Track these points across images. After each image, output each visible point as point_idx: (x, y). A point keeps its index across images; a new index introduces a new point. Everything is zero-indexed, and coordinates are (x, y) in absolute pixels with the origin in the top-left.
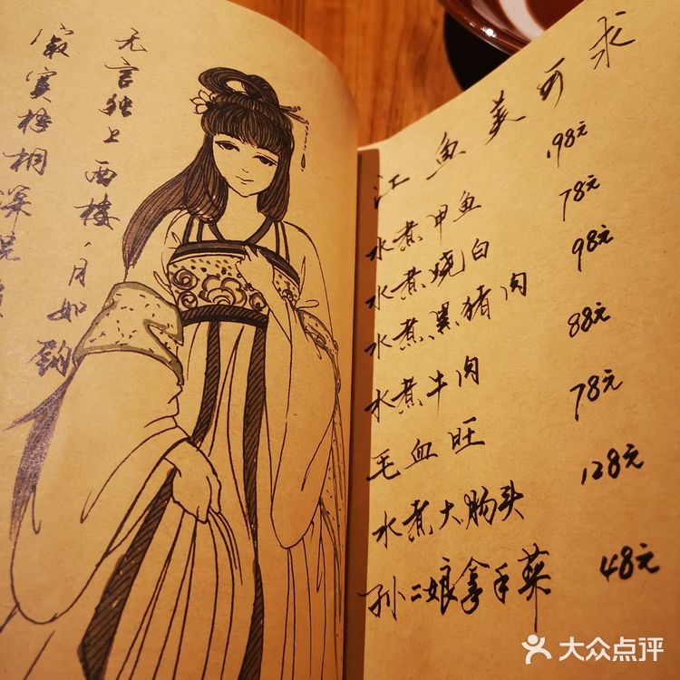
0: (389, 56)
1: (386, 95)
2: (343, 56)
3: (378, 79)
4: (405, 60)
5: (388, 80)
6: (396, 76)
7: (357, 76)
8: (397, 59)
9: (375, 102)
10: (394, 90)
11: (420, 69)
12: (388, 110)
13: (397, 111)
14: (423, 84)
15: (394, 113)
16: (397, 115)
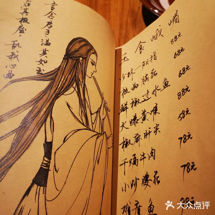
0: (124, 19)
1: (124, 31)
2: (110, 19)
4: (130, 20)
5: (124, 27)
6: (127, 26)
8: (127, 19)
9: (120, 34)
11: (134, 23)
12: (124, 36)
13: (127, 36)
14: (135, 28)
15: (126, 37)
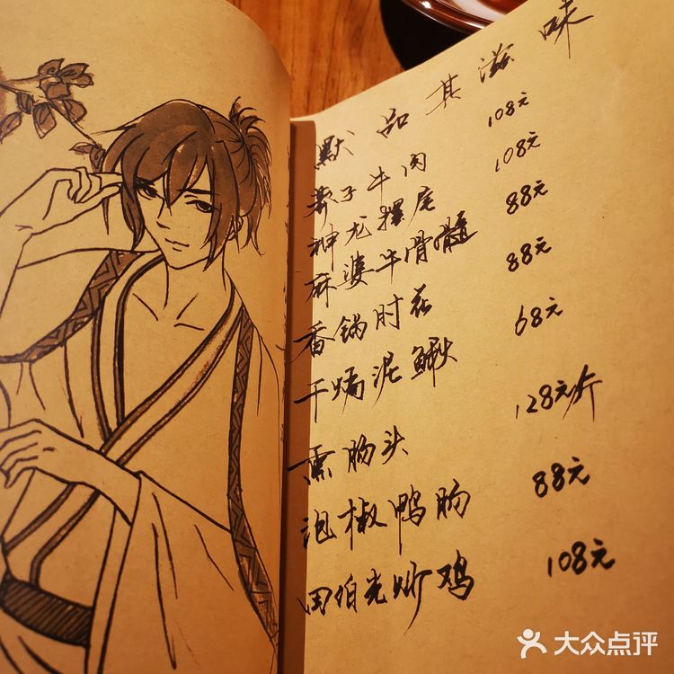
3: (315, 50)
7: (293, 48)
10: (330, 60)
16: (333, 85)
